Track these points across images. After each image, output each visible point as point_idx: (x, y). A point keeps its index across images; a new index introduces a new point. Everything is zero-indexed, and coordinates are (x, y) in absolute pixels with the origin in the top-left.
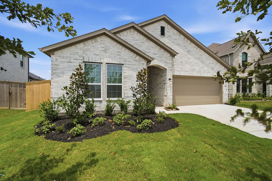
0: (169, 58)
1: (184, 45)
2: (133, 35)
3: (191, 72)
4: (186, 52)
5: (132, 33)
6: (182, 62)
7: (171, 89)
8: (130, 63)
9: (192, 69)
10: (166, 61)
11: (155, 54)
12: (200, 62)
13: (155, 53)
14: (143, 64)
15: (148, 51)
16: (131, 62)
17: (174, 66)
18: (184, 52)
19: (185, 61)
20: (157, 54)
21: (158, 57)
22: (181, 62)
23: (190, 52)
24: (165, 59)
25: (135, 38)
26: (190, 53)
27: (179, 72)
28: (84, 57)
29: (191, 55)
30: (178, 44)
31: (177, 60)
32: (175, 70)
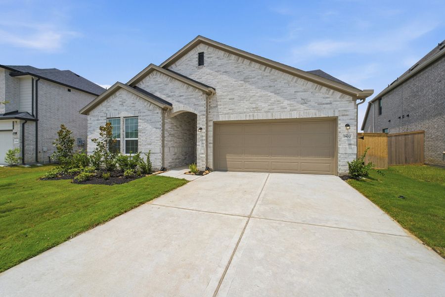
0: (202, 97)
1: (238, 70)
2: (155, 78)
3: (251, 114)
4: (242, 81)
5: (154, 77)
6: (234, 99)
7: (203, 143)
8: (144, 114)
9: (253, 108)
10: (196, 103)
11: (181, 96)
12: (271, 92)
13: (181, 94)
14: (158, 113)
15: (173, 94)
16: (144, 112)
17: (219, 106)
18: (235, 81)
19: (239, 96)
20: (183, 96)
21: (184, 99)
22: (230, 99)
23: (250, 80)
24: (194, 100)
25: (157, 81)
26: (249, 82)
27: (227, 115)
28: (107, 114)
29: (250, 84)
30: (225, 72)
31: (223, 97)
32: (220, 113)
